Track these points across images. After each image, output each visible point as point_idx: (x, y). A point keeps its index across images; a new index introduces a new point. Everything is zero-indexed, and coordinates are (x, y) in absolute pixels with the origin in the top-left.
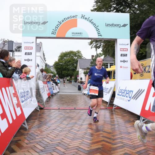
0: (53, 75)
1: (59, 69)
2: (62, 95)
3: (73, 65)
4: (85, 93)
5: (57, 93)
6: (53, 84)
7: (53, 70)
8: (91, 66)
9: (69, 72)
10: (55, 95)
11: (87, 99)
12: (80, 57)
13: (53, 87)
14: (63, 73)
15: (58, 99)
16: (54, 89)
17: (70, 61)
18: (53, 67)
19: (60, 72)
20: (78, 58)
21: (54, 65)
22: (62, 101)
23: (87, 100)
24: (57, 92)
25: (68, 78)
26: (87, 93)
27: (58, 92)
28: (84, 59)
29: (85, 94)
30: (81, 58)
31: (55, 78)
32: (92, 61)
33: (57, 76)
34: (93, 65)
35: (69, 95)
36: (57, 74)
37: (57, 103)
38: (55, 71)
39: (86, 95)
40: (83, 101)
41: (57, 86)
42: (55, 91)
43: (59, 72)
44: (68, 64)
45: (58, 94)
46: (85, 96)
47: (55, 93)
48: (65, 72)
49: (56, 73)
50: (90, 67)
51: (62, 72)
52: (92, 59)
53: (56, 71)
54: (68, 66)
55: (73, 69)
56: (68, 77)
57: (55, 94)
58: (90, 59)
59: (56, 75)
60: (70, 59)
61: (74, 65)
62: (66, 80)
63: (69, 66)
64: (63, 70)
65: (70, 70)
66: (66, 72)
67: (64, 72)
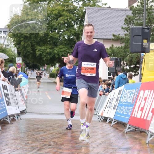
0: (7, 57)
1: (26, 38)
2: (34, 120)
3: (70, 26)
4: (105, 115)
5: (18, 115)
6: (5, 87)
7: (6, 43)
8: (127, 29)
9: (56, 50)
10: (13, 120)
11: (113, 134)
12: (92, 3)
13: (6, 95)
14: (38, 53)
15: (22, 136)
16: (8, 103)
17: (59, 15)
18: (5, 32)
19: (29, 49)
20: (84, 4)
21: (9, 26)
22: (36, 140)
23: (113, 140)
24: (18, 112)
25: (52, 69)
26: (112, 117)
27: (23, 112)
28: (104, 9)
29: (105, 119)
30: (94, 5)
31: (11, 69)
32: (130, 13)
33: (19, 60)
34: (131, 26)
35: (55, 120)
36: (19, 54)
37: (20, 146)
38: (12, 45)
39: (110, 122)
40: (99, 141)
41: (18, 94)
42: (12, 110)
43: (25, 48)
44: (55, 23)
45: (23, 117)
46: (106, 126)
47: (13, 116)
48: (43, 48)
49: (16, 52)
50: (122, 34)
51: (34, 50)
52: (131, 9)
53: (16, 45)
54: (53, 29)
55: (69, 40)
56: (53, 65)
57: (13, 118)
58: (122, 10)
59: (17, 59)
60: (59, 7)
61: (73, 26)
62: (48, 75)
63: (55, 29)
64: (38, 44)
65: (61, 44)
66: (48, 50)
67: (40, 50)
